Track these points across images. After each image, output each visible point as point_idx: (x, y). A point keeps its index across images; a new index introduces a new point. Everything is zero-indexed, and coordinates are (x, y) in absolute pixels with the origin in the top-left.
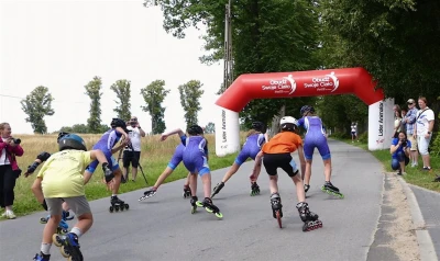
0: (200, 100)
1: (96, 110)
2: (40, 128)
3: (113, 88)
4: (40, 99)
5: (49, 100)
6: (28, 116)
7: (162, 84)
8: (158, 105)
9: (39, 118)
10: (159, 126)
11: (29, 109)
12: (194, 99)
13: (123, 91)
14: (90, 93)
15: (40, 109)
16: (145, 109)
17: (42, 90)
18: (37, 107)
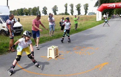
0: (88, 8)
1: (66, 10)
2: (55, 14)
3: (70, 5)
4: (55, 8)
5: (57, 8)
6: (53, 11)
7: (80, 4)
8: (79, 9)
9: (55, 12)
10: (79, 13)
12: (87, 7)
13: (72, 6)
14: (65, 6)
15: (56, 10)
16: (76, 10)
17: (56, 6)
18: (55, 10)
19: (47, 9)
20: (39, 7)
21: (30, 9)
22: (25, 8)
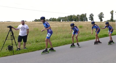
1: (112, 17)
2: (101, 20)
5: (103, 15)
6: (99, 18)
9: (101, 18)
11: (99, 17)
14: (111, 13)
17: (102, 13)
18: (101, 16)
19: (93, 16)
20: (86, 14)
21: (78, 15)
22: (74, 15)
